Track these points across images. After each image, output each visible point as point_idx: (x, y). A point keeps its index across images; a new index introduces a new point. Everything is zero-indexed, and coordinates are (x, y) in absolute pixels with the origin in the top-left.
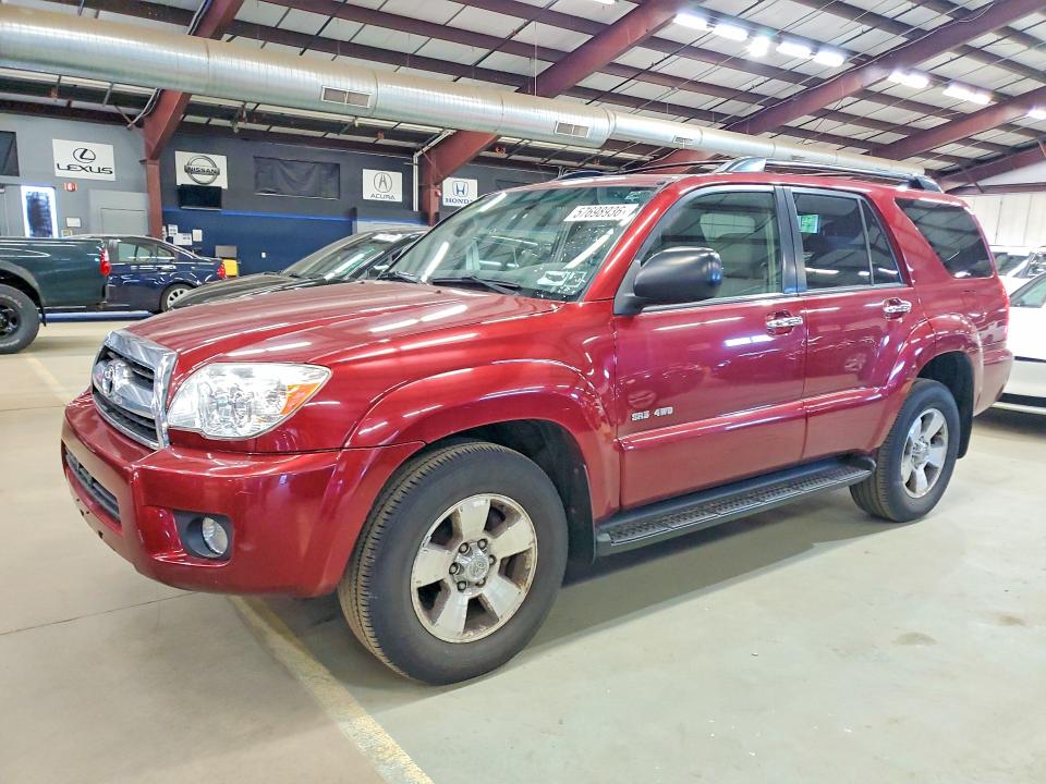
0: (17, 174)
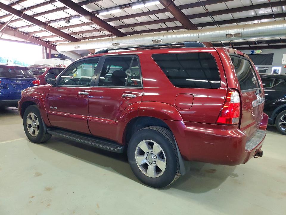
0: (272, 64)
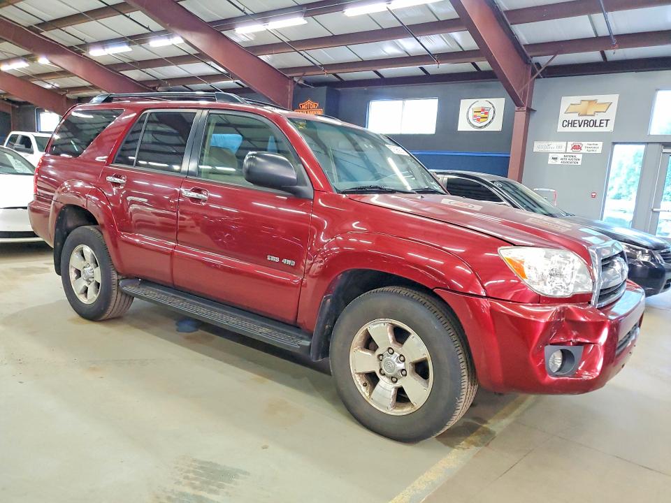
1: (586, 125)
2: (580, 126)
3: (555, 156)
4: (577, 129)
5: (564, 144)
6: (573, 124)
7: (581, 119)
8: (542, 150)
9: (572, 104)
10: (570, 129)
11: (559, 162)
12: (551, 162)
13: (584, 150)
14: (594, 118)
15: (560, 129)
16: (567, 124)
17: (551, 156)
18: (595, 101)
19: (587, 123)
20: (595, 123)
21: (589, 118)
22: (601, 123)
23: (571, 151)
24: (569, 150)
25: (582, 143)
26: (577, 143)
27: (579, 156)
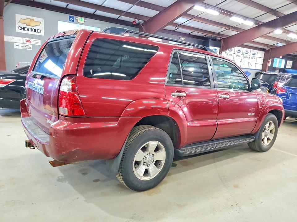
1: (31, 31)
2: (28, 31)
3: (18, 44)
4: (27, 32)
5: (21, 39)
6: (24, 29)
7: (28, 27)
8: (9, 41)
9: (21, 19)
10: (23, 31)
11: (20, 48)
12: (16, 47)
13: (32, 43)
14: (35, 28)
15: (18, 30)
16: (21, 28)
17: (15, 44)
18: (33, 20)
19: (31, 30)
20: (35, 30)
21: (32, 28)
22: (38, 31)
23: (26, 43)
24: (25, 42)
25: (31, 39)
26: (28, 39)
27: (31, 46)
